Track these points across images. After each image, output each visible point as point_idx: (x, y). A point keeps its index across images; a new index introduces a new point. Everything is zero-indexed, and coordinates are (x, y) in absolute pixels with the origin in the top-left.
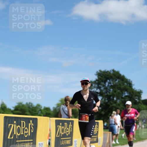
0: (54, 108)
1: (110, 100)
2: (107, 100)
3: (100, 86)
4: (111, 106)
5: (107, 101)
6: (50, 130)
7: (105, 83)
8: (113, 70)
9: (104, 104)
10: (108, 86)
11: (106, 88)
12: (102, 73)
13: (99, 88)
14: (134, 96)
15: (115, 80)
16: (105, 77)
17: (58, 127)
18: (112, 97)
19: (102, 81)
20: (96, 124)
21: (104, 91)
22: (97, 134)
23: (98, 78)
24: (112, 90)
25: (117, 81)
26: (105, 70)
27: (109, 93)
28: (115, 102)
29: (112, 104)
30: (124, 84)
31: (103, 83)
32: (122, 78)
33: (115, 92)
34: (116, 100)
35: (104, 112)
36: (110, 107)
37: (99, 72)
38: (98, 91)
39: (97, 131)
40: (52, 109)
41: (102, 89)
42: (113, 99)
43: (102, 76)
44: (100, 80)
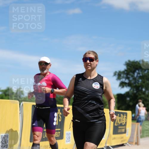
1: (139, 91)
2: (136, 90)
3: (129, 76)
4: (139, 97)
5: (135, 92)
9: (132, 95)
10: (137, 76)
11: (135, 79)
12: (131, 63)
13: (127, 78)
15: (144, 71)
16: (134, 68)
18: (140, 88)
19: (131, 72)
20: (125, 114)
21: (133, 82)
22: (125, 125)
23: (127, 68)
24: (140, 80)
25: (146, 72)
26: (134, 61)
27: (138, 83)
28: (144, 93)
29: (140, 95)
31: (132, 74)
33: (144, 82)
34: (145, 91)
35: (133, 102)
37: (128, 62)
38: (127, 81)
39: (126, 121)
41: (131, 79)
42: (142, 90)
43: (131, 67)
44: (129, 71)
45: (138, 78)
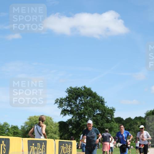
0: (21, 126)
1: (82, 118)
2: (78, 118)
3: (71, 103)
4: (82, 124)
7: (76, 100)
8: (85, 87)
9: (75, 123)
10: (79, 103)
11: (77, 106)
12: (73, 90)
15: (86, 97)
16: (75, 95)
19: (73, 99)
20: (70, 144)
23: (69, 95)
24: (83, 107)
25: (89, 99)
26: (76, 88)
27: (81, 111)
29: (83, 122)
30: (95, 102)
32: (94, 96)
33: (87, 110)
35: (75, 131)
36: (81, 126)
37: (69, 88)
38: (69, 109)
39: (71, 151)
40: (20, 128)
41: (73, 106)
42: (85, 117)
43: (72, 93)
44: (71, 98)
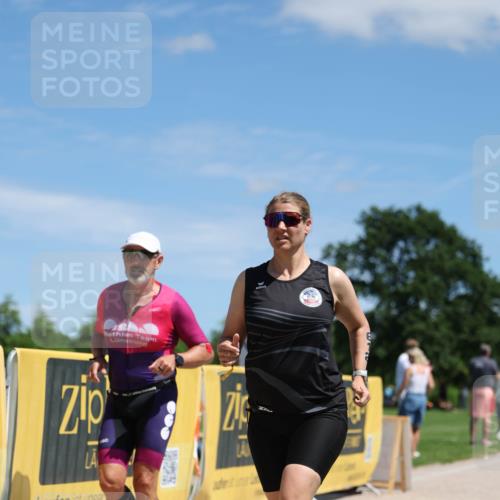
1: (407, 309)
2: (397, 307)
3: (372, 260)
4: (408, 328)
5: (394, 312)
6: (202, 408)
7: (389, 251)
8: (419, 209)
9: (385, 324)
10: (400, 260)
11: (392, 269)
12: (380, 217)
13: (368, 266)
14: (486, 296)
16: (389, 232)
17: (230, 397)
18: (411, 300)
19: (381, 245)
21: (385, 279)
22: (361, 424)
23: (368, 234)
24: (412, 274)
25: (431, 246)
26: (391, 209)
27: (404, 284)
28: (424, 317)
29: (411, 323)
30: (453, 256)
31: (382, 252)
32: (448, 237)
33: (424, 281)
34: (427, 311)
35: (386, 349)
36: (404, 333)
37: (369, 212)
38: (367, 277)
39: (363, 411)
41: (380, 269)
42: (417, 307)
43: (379, 229)
44: (373, 242)
45: (402, 266)
